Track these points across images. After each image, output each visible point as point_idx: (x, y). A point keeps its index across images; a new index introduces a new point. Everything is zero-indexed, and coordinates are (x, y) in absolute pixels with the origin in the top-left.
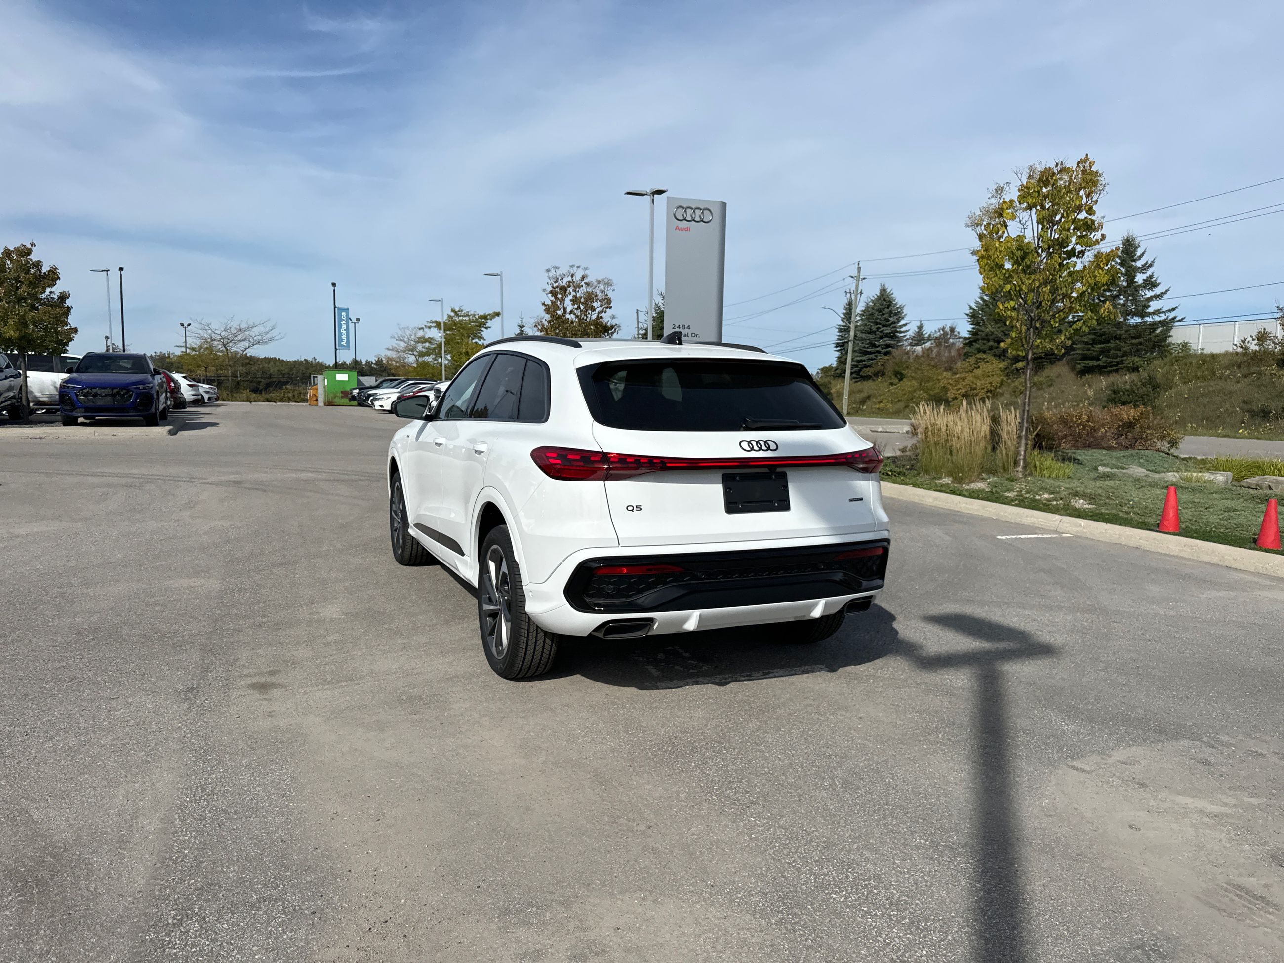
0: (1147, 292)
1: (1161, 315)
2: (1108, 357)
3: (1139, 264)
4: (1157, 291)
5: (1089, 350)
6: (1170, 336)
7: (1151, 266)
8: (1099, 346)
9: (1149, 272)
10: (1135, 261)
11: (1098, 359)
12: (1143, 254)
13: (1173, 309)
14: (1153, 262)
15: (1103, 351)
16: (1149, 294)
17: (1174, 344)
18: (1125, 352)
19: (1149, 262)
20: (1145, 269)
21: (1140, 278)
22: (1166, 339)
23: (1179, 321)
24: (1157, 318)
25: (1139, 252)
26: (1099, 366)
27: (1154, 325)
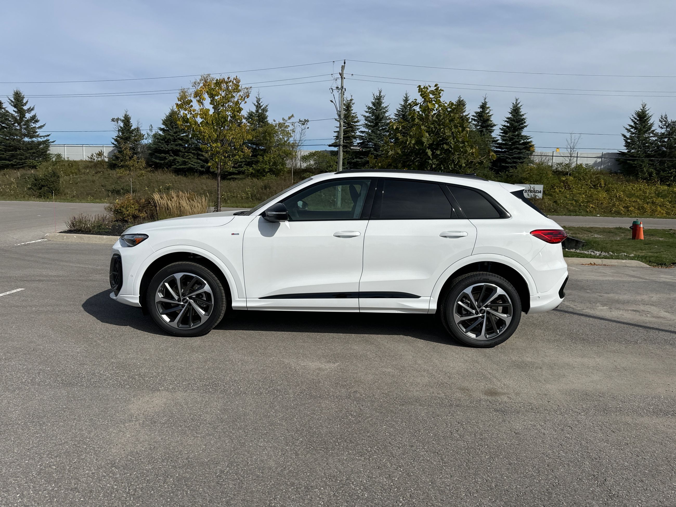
0: (33, 124)
1: (42, 138)
2: (17, 159)
3: (25, 108)
4: (38, 125)
5: (3, 154)
6: (49, 150)
7: (32, 109)
8: (10, 153)
9: (32, 113)
10: (23, 105)
11: (10, 161)
12: (27, 102)
13: (48, 136)
14: (33, 108)
15: (13, 156)
16: (34, 125)
17: (52, 154)
18: (26, 157)
19: (32, 108)
20: (30, 111)
21: (28, 116)
22: (46, 151)
23: (53, 142)
24: (40, 139)
25: (25, 101)
26: (12, 164)
27: (40, 143)
